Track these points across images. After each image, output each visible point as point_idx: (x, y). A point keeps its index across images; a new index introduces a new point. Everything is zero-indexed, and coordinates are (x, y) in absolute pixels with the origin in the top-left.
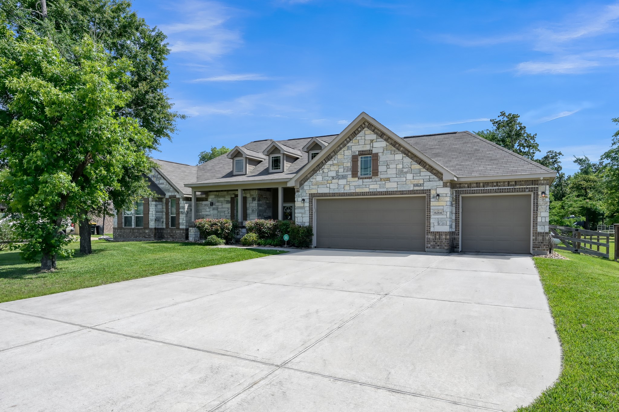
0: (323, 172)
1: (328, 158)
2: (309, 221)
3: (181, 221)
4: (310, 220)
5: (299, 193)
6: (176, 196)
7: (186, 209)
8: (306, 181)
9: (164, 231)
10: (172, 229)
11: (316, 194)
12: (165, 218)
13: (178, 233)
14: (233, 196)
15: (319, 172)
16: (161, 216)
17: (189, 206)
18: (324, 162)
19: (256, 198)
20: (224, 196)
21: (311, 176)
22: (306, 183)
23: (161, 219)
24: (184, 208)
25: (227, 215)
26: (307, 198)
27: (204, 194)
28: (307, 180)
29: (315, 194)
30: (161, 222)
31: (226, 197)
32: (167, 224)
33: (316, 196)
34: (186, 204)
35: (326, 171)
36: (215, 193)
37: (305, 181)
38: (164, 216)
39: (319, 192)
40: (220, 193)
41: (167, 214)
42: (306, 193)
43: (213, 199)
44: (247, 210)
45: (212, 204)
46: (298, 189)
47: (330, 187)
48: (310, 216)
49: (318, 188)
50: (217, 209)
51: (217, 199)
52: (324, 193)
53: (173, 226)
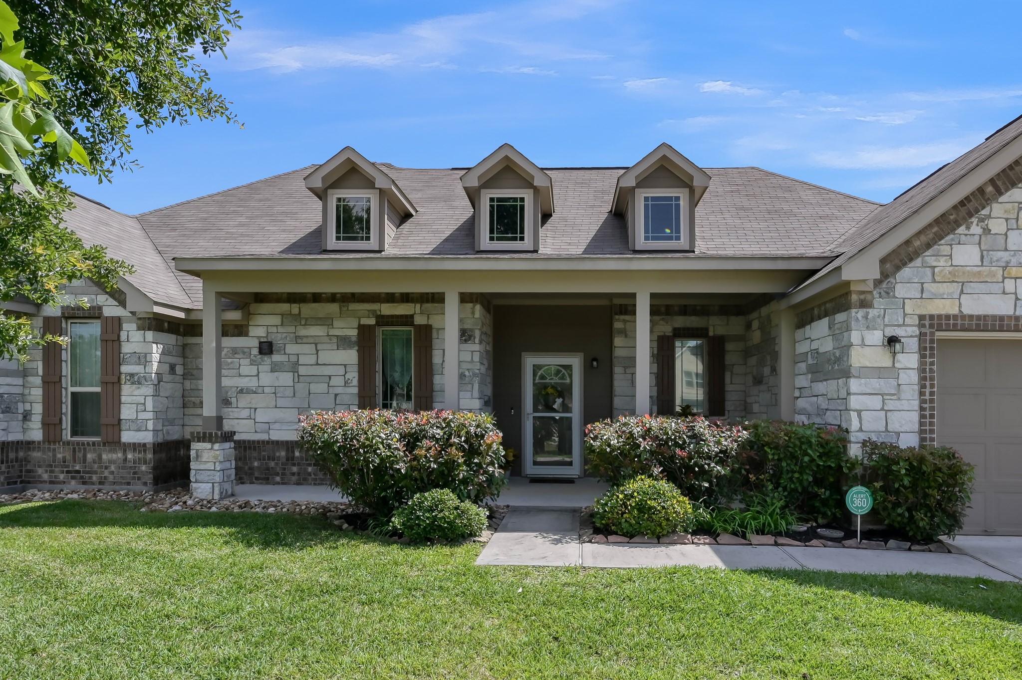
0: (987, 231)
1: (1008, 176)
2: (916, 427)
3: (127, 413)
4: (921, 424)
5: (872, 313)
6: (100, 308)
7: (155, 366)
8: (905, 264)
9: (36, 455)
10: (75, 448)
11: (955, 317)
12: (40, 399)
13: (111, 462)
14: (372, 321)
15: (968, 228)
16: (18, 390)
17: (163, 354)
18: (990, 189)
19: (472, 330)
20: (327, 321)
21: (928, 246)
22: (906, 272)
23: (20, 405)
24: (143, 359)
25: (339, 390)
26: (909, 333)
27: (236, 309)
28: (911, 260)
29: (948, 317)
30: (20, 417)
31: (336, 323)
32: (51, 425)
33: (955, 325)
34: (154, 346)
35: (997, 226)
36: (285, 307)
37: (897, 261)
38: (37, 393)
39: (966, 311)
40: (308, 309)
41: (51, 383)
42: (905, 315)
43: (274, 330)
44: (432, 375)
45: (267, 348)
46: (869, 297)
47: (1016, 293)
48: (922, 409)
49: (962, 292)
50: (294, 367)
51: (292, 329)
52: (994, 317)
53: (83, 434)
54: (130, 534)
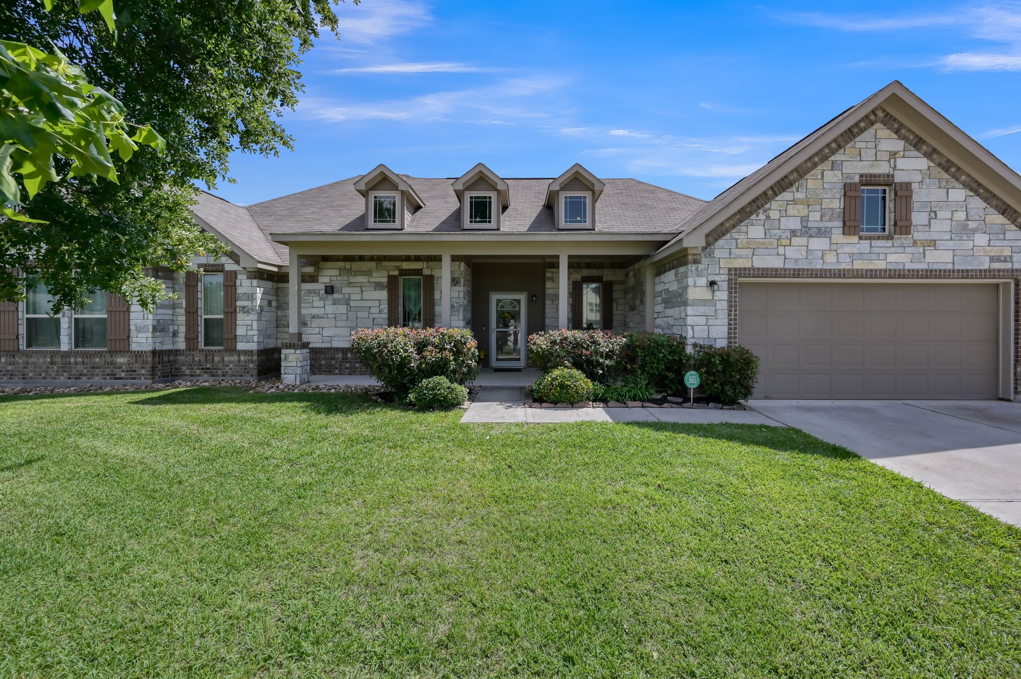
0: (768, 217)
1: (781, 185)
2: (726, 335)
3: (240, 331)
4: (729, 333)
5: (701, 267)
6: (223, 265)
7: (259, 301)
8: (720, 237)
9: (181, 358)
10: (207, 354)
11: (749, 269)
12: (184, 323)
13: (230, 362)
14: (396, 273)
15: (757, 216)
16: (170, 317)
17: (263, 294)
18: (770, 192)
19: (459, 278)
20: (368, 273)
21: (734, 226)
22: (721, 242)
23: (171, 327)
24: (251, 297)
25: (375, 316)
26: (722, 279)
27: (311, 265)
28: (724, 235)
29: (745, 269)
30: (171, 334)
31: (374, 274)
32: (191, 339)
33: (749, 274)
34: (258, 289)
35: (774, 215)
36: (341, 264)
37: (716, 236)
38: (182, 319)
39: (756, 266)
40: (356, 265)
41: (191, 312)
42: (720, 268)
43: (335, 278)
44: (434, 306)
45: (330, 290)
46: (699, 257)
47: (785, 255)
48: (730, 324)
49: (753, 254)
50: (347, 302)
51: (346, 278)
52: (772, 269)
53: (212, 345)
54: (243, 407)
